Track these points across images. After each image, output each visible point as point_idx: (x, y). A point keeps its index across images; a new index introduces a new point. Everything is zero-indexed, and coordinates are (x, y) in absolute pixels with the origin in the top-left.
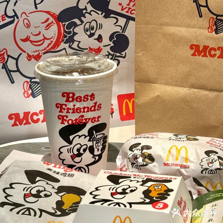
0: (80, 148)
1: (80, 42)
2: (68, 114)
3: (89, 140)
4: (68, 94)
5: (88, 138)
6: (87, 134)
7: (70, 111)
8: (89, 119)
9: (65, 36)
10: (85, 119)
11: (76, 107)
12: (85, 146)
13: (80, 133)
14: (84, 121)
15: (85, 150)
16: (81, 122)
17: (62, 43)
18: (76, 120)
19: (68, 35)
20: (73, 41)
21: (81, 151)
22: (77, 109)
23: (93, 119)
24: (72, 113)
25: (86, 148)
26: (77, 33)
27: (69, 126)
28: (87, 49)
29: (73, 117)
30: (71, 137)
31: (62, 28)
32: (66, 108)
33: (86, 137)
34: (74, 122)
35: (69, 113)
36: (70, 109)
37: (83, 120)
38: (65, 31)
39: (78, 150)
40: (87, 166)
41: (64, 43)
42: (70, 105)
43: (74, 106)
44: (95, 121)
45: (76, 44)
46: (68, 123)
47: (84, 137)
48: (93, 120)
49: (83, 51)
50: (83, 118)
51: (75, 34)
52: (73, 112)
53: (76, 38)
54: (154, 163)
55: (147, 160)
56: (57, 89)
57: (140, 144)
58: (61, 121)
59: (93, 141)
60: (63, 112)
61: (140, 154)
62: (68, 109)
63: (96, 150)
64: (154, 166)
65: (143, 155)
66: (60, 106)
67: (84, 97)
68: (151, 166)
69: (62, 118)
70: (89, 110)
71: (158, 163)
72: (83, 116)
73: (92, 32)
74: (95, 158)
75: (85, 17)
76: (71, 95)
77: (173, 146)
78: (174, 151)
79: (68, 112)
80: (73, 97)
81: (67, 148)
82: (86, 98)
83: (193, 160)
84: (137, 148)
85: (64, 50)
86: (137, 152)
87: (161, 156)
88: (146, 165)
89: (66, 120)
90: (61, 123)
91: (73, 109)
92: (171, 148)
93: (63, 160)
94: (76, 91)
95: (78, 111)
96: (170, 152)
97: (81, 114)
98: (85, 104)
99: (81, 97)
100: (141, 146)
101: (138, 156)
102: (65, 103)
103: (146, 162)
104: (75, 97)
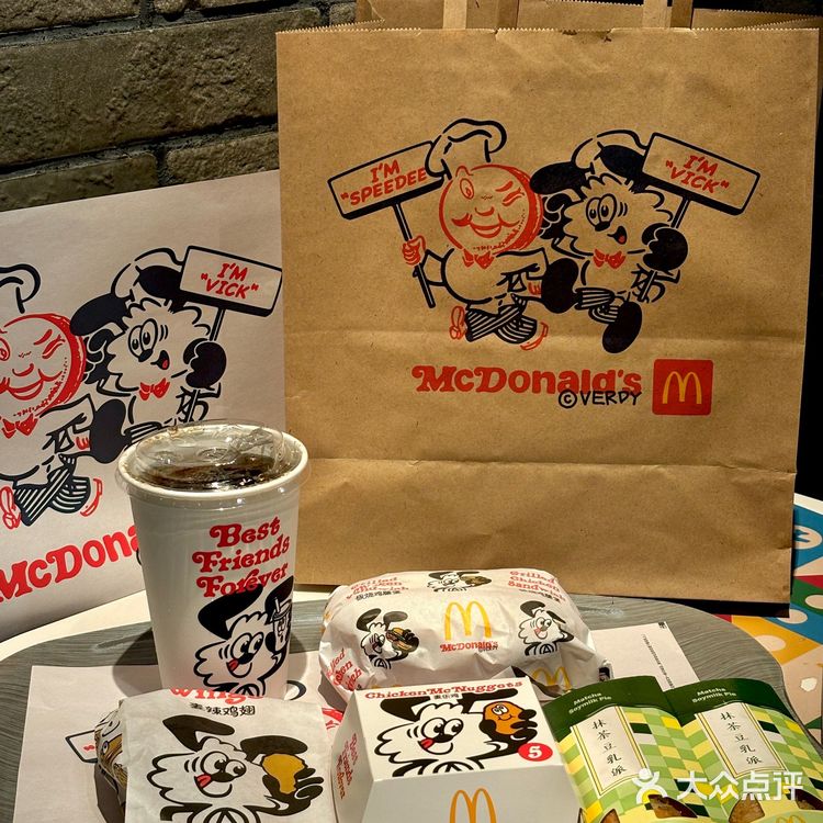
0: (249, 643)
1: (120, 375)
2: (223, 573)
3: (268, 622)
4: (225, 529)
5: (266, 616)
6: (263, 610)
7: (227, 565)
8: (268, 576)
9: (88, 367)
10: (260, 578)
11: (242, 555)
12: (260, 636)
13: (248, 611)
14: (259, 582)
15: (257, 646)
16: (251, 587)
17: (83, 383)
18: (242, 582)
19: (94, 364)
20: (107, 375)
21: (251, 650)
22: (245, 558)
23: (275, 573)
24: (233, 568)
25: (261, 640)
26: (114, 356)
27: (226, 598)
28: (136, 389)
29: (235, 578)
30: (229, 623)
31: (80, 350)
32: (219, 560)
33: (261, 615)
34: (237, 587)
35: (227, 569)
36: (229, 561)
37: (256, 580)
38: (88, 356)
39: (245, 648)
40: (262, 679)
41: (86, 383)
42: (230, 553)
43: (239, 552)
44: (278, 577)
45: (112, 379)
46: (223, 591)
47: (257, 616)
48: (275, 575)
49: (129, 395)
50: (257, 577)
51: (110, 357)
52: (237, 567)
53: (111, 367)
54: (419, 649)
55: (402, 644)
56: (198, 522)
57: (378, 611)
58: (205, 590)
59: (274, 622)
60: (211, 571)
61: (384, 633)
62: (224, 562)
63: (278, 639)
64: (421, 655)
65: (391, 635)
66: (204, 559)
67: (260, 531)
68: (413, 656)
69: (208, 584)
70: (269, 555)
71: (426, 647)
72: (256, 572)
73: (146, 347)
74: (277, 658)
75: (130, 317)
76: (232, 530)
77: (451, 605)
78: (456, 616)
79: (223, 568)
80: (236, 535)
81: (218, 648)
82: (263, 531)
83: (502, 630)
84: (375, 621)
85: (87, 399)
86: (377, 630)
87: (431, 630)
88: (404, 655)
89: (217, 587)
90: (206, 595)
91: (236, 560)
92: (449, 609)
93: (207, 677)
94: (244, 520)
95: (247, 562)
96: (448, 618)
97: (254, 567)
98: (261, 545)
99: (253, 531)
100: (382, 615)
101: (381, 638)
102: (217, 549)
103: (400, 649)
104: (241, 534)
